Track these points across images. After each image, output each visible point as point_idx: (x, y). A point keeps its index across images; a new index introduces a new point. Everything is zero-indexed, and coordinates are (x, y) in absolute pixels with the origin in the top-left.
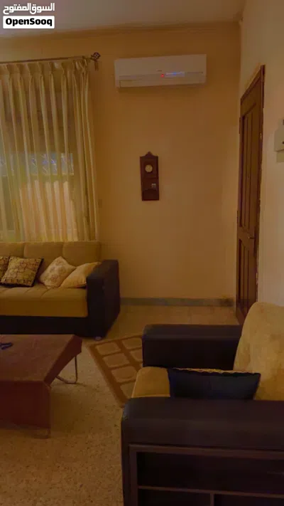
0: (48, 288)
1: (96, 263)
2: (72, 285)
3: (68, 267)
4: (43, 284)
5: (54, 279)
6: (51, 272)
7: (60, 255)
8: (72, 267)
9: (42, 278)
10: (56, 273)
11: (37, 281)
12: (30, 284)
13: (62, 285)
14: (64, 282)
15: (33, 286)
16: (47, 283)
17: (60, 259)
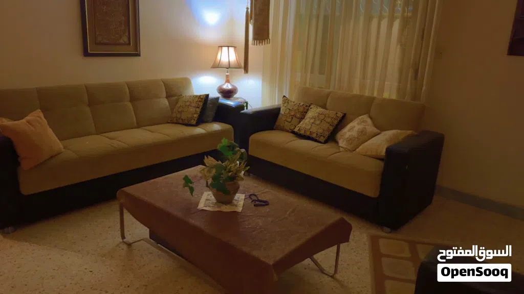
0: (341, 149)
1: (409, 132)
2: (369, 153)
3: (371, 129)
4: (337, 142)
5: (350, 140)
6: (349, 131)
7: (368, 112)
8: (376, 130)
9: (338, 136)
10: (354, 133)
11: (331, 138)
12: (322, 139)
13: (357, 150)
14: (361, 147)
15: (326, 142)
16: (342, 143)
17: (365, 117)
